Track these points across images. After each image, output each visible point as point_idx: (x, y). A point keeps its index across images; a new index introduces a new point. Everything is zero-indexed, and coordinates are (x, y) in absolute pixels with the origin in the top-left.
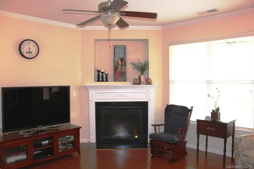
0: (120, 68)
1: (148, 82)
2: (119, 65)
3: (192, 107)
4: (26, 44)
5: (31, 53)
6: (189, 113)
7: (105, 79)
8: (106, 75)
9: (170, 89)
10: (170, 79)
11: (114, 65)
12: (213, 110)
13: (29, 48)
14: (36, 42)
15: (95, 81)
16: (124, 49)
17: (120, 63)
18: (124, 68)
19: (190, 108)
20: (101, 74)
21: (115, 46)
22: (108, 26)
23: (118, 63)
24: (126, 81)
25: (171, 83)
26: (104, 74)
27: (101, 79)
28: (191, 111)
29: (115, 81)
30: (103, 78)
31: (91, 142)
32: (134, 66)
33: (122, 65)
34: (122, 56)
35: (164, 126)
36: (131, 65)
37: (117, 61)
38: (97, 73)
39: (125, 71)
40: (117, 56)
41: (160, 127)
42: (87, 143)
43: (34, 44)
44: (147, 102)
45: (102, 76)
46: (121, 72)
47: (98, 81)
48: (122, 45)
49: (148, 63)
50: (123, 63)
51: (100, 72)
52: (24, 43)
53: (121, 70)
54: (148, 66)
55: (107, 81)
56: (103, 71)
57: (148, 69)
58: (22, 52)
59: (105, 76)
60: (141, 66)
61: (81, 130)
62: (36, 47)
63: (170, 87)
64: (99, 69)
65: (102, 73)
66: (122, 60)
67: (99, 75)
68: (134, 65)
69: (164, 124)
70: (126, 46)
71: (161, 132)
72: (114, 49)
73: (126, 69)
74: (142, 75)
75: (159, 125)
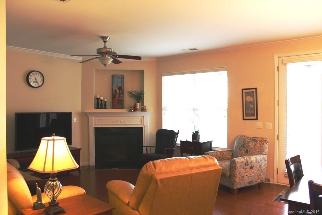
0: (117, 96)
1: (143, 110)
2: (117, 93)
3: (178, 131)
4: (33, 74)
5: (37, 82)
6: (176, 136)
7: (103, 107)
8: (105, 102)
9: (163, 116)
10: (163, 107)
11: (113, 93)
12: (193, 133)
13: (35, 78)
14: (42, 73)
15: (95, 108)
16: (122, 78)
17: (118, 92)
18: (121, 96)
19: (176, 132)
20: (100, 102)
21: (113, 76)
22: (104, 66)
23: (116, 91)
24: (123, 108)
25: (164, 110)
26: (103, 102)
27: (100, 106)
28: (177, 134)
29: (113, 108)
30: (102, 105)
31: (90, 165)
32: (131, 95)
33: (120, 93)
34: (120, 85)
35: (155, 148)
36: (128, 93)
37: (115, 89)
38: (97, 100)
39: (122, 99)
40: (115, 85)
41: (151, 148)
42: (86, 166)
43: (40, 75)
44: (143, 127)
45: (101, 103)
46: (119, 100)
47: (98, 108)
48: (120, 75)
49: (144, 92)
50: (121, 92)
51: (99, 100)
52: (31, 74)
53: (119, 98)
54: (143, 95)
55: (105, 108)
56: (102, 98)
57: (143, 97)
58: (30, 82)
59: (103, 103)
60: (137, 94)
61: (81, 151)
62: (42, 77)
63: (163, 114)
64: (98, 97)
65: (101, 100)
66: (120, 88)
67: (98, 102)
68: (131, 93)
69: (155, 146)
70: (123, 75)
71: (152, 153)
72: (113, 79)
73: (123, 98)
74: (138, 102)
75: (150, 147)
